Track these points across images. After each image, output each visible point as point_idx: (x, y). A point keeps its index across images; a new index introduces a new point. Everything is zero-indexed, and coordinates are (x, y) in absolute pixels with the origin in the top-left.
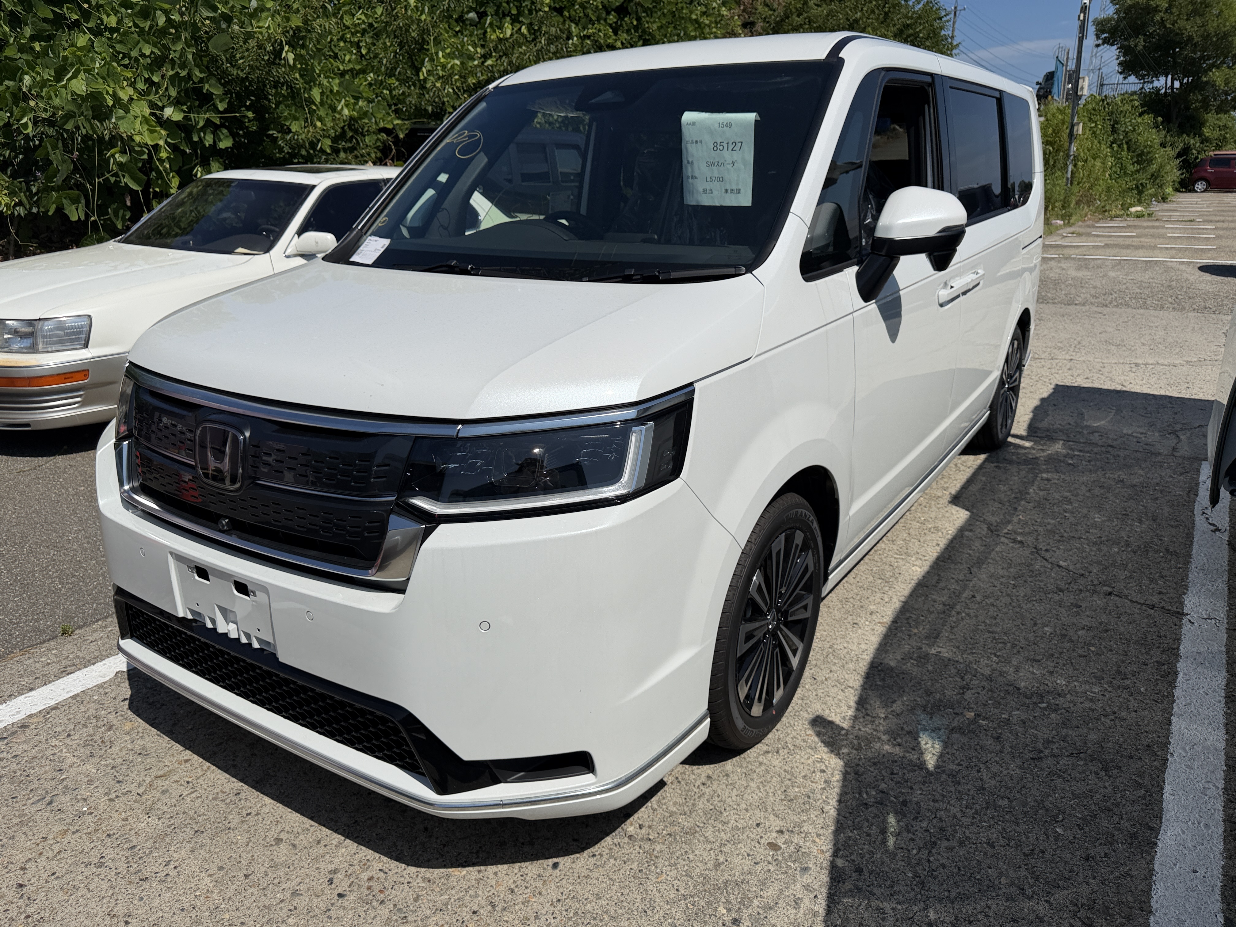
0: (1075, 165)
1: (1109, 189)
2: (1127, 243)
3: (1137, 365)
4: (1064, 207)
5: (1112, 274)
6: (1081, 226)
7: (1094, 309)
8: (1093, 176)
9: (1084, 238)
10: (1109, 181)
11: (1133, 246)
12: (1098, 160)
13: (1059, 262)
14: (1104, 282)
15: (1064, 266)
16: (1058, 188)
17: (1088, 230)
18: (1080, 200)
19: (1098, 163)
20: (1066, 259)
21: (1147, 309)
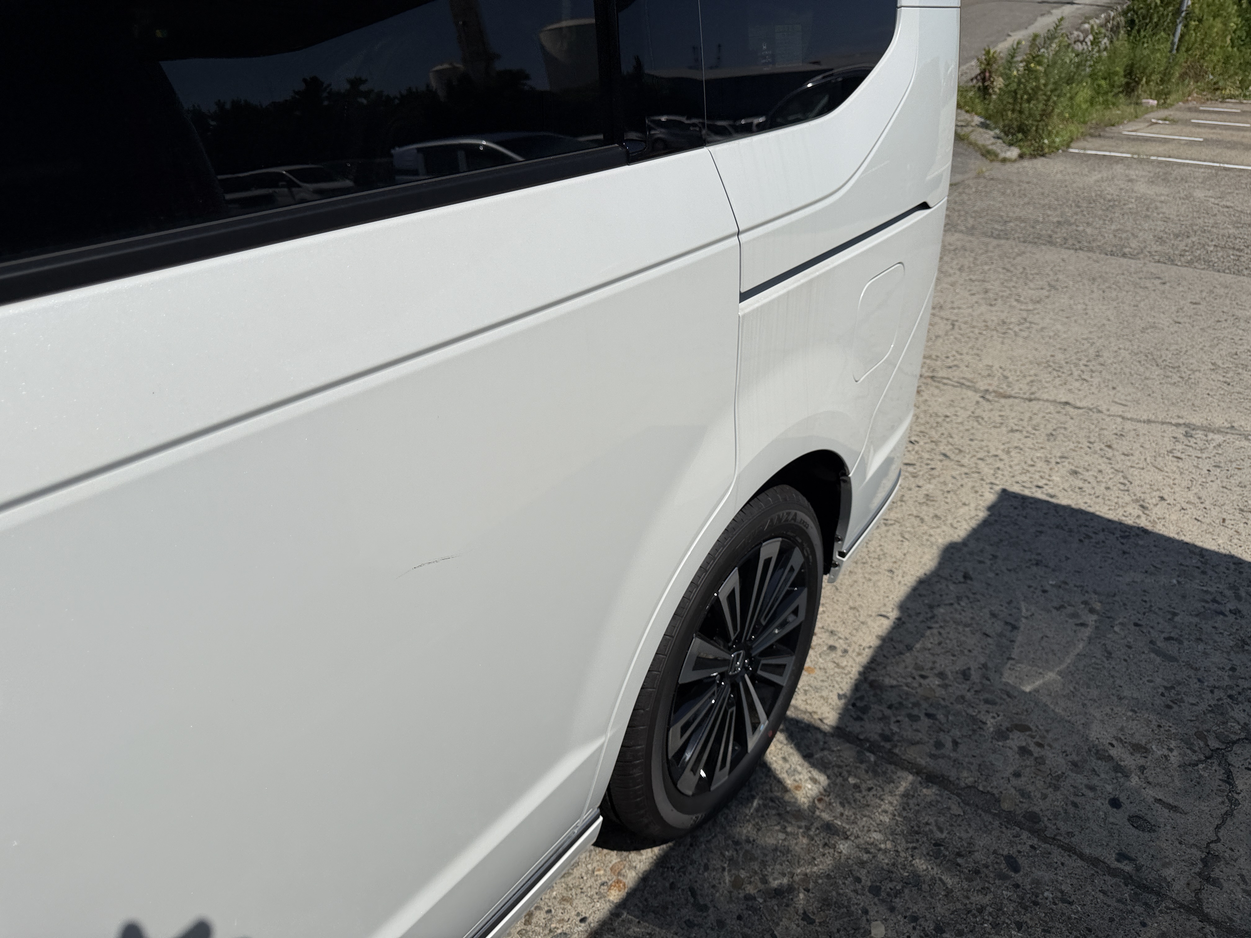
0: (1186, 26)
1: (1227, 60)
2: (1235, 139)
3: (1190, 430)
4: (1162, 81)
5: (1199, 194)
6: (1179, 109)
7: (1153, 268)
8: (1208, 41)
9: (1178, 128)
10: (1230, 49)
11: (1242, 144)
12: (1219, 20)
13: (1129, 166)
14: (1182, 210)
15: (1132, 173)
16: (1158, 55)
17: (1188, 115)
18: (1186, 73)
19: (1218, 25)
20: (1140, 161)
21: (1239, 273)
